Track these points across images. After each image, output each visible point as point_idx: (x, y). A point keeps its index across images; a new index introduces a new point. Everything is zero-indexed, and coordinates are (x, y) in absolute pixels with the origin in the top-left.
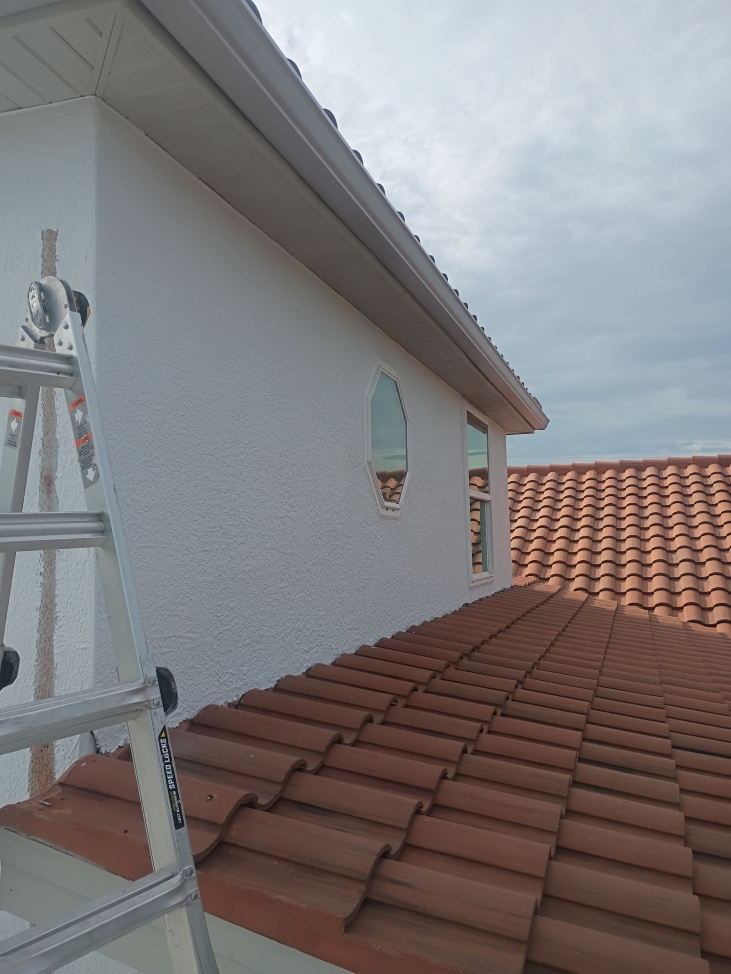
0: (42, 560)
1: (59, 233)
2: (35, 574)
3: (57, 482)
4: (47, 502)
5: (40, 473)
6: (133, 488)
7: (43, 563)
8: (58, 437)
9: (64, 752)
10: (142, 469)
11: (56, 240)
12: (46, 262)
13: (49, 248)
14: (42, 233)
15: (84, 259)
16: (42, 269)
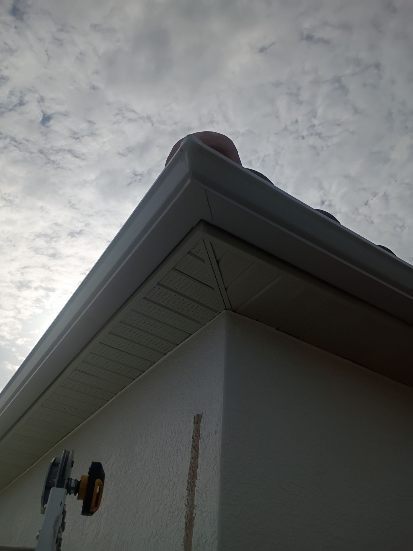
1: (203, 415)
11: (201, 422)
13: (197, 430)
14: (194, 418)
15: (214, 434)
16: (192, 449)
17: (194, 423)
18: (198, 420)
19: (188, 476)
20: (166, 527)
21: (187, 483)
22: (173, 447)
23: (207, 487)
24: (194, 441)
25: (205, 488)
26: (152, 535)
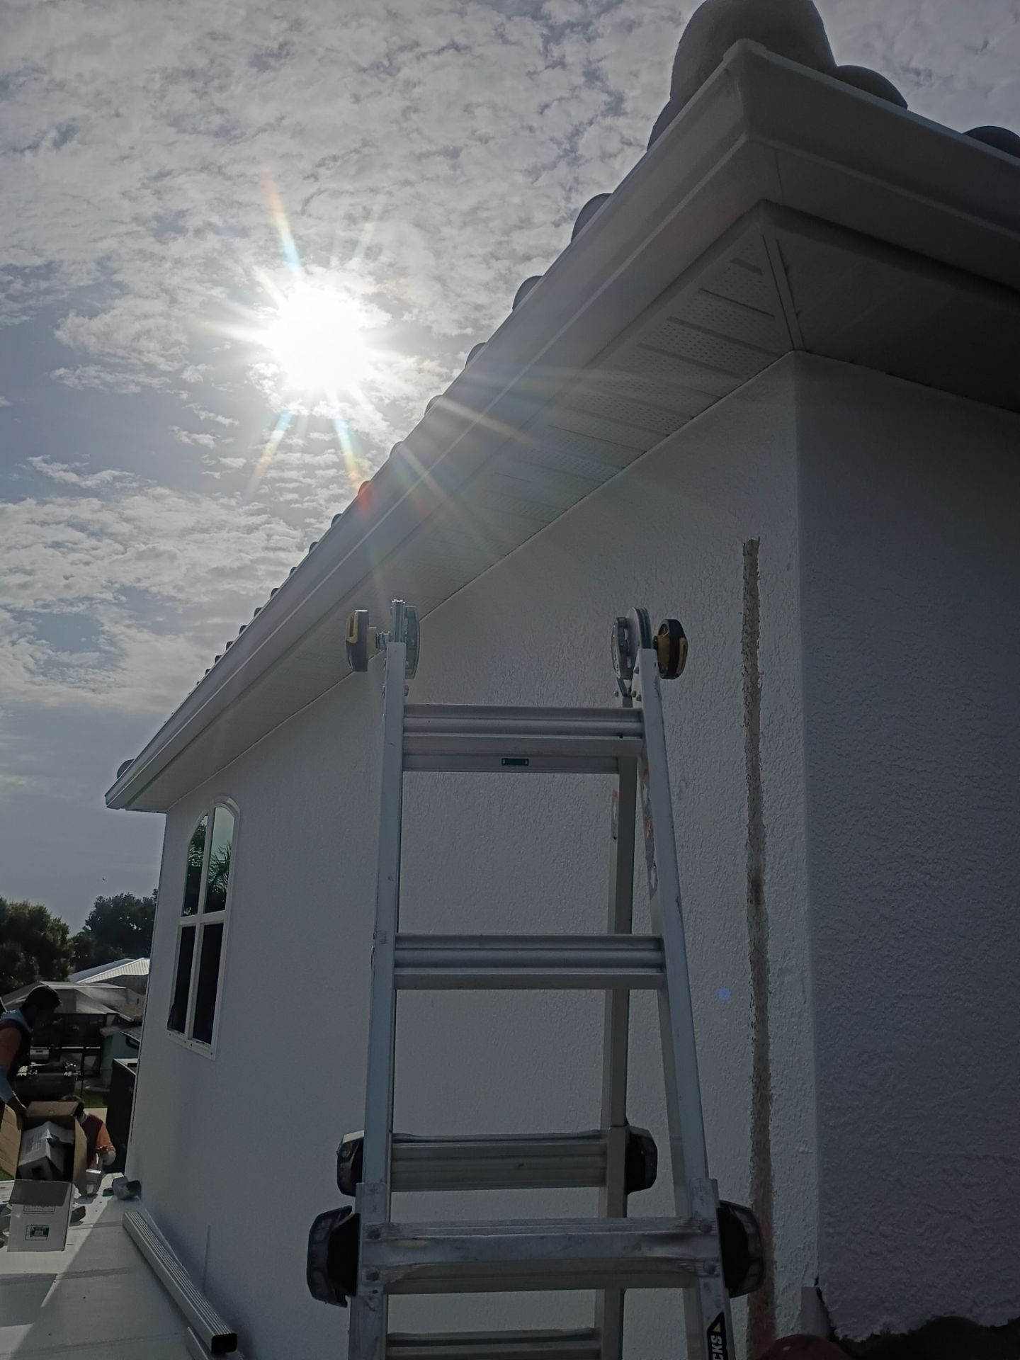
0: (753, 1005)
1: (761, 542)
2: (746, 1025)
3: (765, 888)
4: (756, 918)
5: (747, 876)
6: (884, 897)
7: (754, 1008)
8: (764, 823)
9: (786, 1320)
10: (902, 868)
11: (757, 552)
12: (748, 584)
13: (751, 565)
14: (744, 547)
15: (786, 569)
16: (744, 594)
17: (744, 555)
18: (751, 549)
19: (741, 634)
20: (710, 706)
21: (741, 645)
22: (706, 594)
23: (779, 647)
24: (747, 583)
25: (775, 648)
26: (685, 719)
